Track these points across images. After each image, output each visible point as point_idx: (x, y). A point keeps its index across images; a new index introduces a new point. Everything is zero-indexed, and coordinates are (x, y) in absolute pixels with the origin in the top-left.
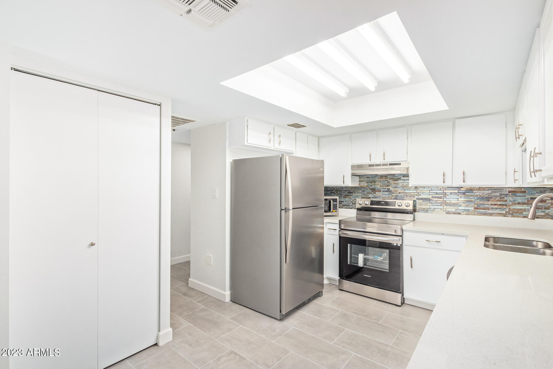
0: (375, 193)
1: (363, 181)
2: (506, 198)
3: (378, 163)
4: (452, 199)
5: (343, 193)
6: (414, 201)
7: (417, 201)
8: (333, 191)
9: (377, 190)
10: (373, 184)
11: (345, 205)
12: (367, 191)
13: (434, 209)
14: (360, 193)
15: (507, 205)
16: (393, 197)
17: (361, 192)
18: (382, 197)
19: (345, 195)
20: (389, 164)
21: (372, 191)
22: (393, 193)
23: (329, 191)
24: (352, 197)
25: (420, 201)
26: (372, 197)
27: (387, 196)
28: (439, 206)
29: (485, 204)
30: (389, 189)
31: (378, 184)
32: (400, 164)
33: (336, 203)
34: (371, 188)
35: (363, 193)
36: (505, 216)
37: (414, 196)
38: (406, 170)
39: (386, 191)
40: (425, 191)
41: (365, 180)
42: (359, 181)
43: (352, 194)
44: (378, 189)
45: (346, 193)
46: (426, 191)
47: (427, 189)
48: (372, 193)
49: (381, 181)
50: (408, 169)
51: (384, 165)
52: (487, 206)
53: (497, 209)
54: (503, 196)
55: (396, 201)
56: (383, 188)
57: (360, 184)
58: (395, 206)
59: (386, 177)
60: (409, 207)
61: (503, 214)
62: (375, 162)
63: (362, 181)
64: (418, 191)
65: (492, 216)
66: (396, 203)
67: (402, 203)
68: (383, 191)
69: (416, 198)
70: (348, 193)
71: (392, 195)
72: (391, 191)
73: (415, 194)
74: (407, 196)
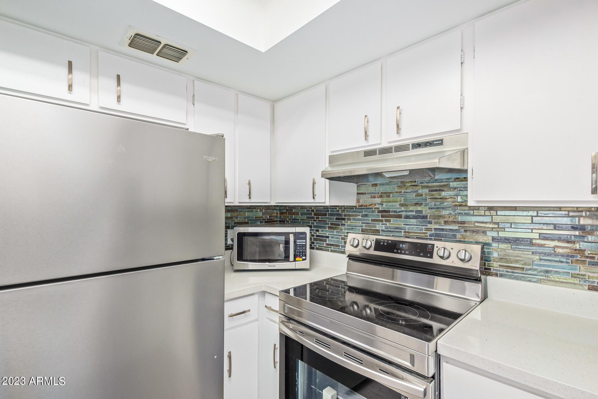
0: (390, 221)
1: (365, 194)
3: (385, 145)
5: (328, 219)
6: (484, 245)
7: (495, 245)
8: (311, 214)
9: (393, 213)
10: (385, 199)
11: (331, 245)
12: (373, 216)
14: (360, 220)
16: (429, 233)
17: (360, 217)
18: (403, 231)
19: (331, 224)
20: (413, 145)
21: (382, 216)
23: (305, 214)
24: (344, 229)
25: (503, 246)
26: (382, 231)
27: (414, 229)
30: (421, 212)
31: (395, 199)
32: (440, 142)
33: (304, 241)
34: (380, 209)
35: (364, 220)
37: (484, 232)
38: (458, 157)
39: (414, 217)
40: (517, 220)
41: (369, 192)
42: (358, 194)
43: (343, 222)
44: (395, 212)
45: (334, 221)
46: (523, 218)
47: (526, 214)
48: (382, 221)
49: (401, 192)
50: (464, 153)
51: (399, 149)
55: (433, 245)
57: (358, 201)
58: (431, 257)
59: (413, 184)
60: (470, 262)
62: (379, 142)
63: (362, 194)
64: (497, 219)
66: (435, 249)
67: (451, 251)
68: (407, 217)
69: (491, 238)
70: (337, 219)
71: (427, 226)
72: (425, 217)
73: (487, 225)
74: (465, 231)
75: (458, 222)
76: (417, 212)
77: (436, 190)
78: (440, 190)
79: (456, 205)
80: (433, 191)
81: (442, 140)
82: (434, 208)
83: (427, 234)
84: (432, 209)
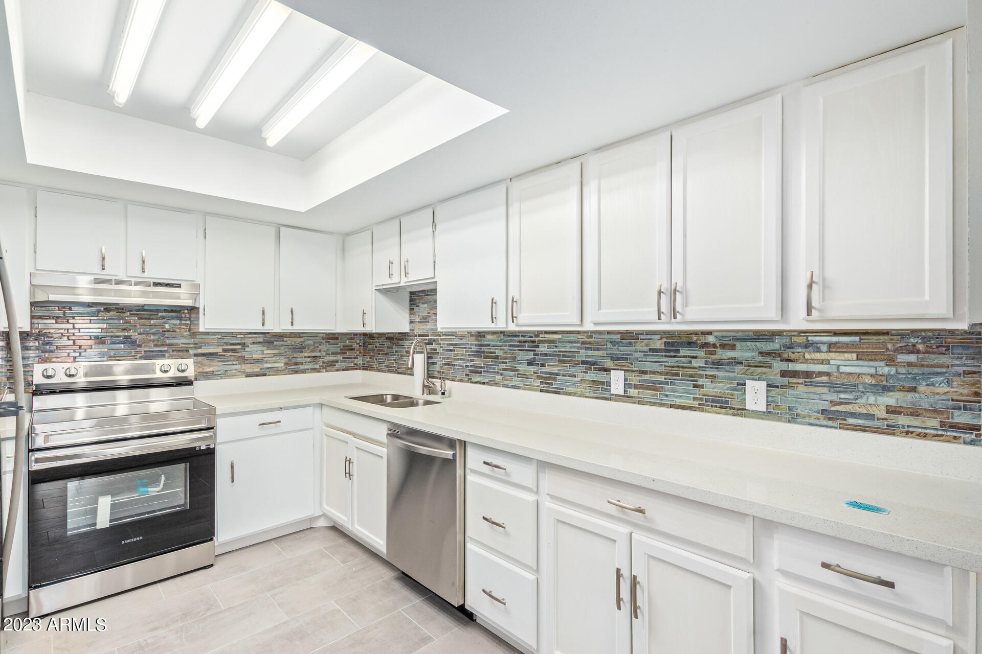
2: (320, 347)
4: (254, 351)
13: (226, 371)
14: (36, 348)
15: (321, 357)
16: (139, 355)
20: (154, 283)
22: (140, 346)
27: (122, 353)
28: (233, 364)
29: (298, 358)
30: (129, 337)
36: (319, 372)
37: (187, 351)
39: (122, 342)
44: (97, 337)
47: (214, 337)
50: (197, 297)
51: (138, 283)
52: (300, 359)
53: (311, 362)
54: (317, 345)
56: (112, 334)
61: (317, 369)
63: (41, 317)
65: (306, 373)
66: (157, 366)
68: (113, 342)
71: (136, 349)
72: (134, 342)
73: (189, 346)
74: (173, 351)
75: (167, 345)
76: (125, 337)
77: (146, 319)
78: (149, 319)
79: (165, 331)
80: (142, 319)
81: (180, 285)
82: (144, 334)
83: (136, 357)
84: (141, 334)
